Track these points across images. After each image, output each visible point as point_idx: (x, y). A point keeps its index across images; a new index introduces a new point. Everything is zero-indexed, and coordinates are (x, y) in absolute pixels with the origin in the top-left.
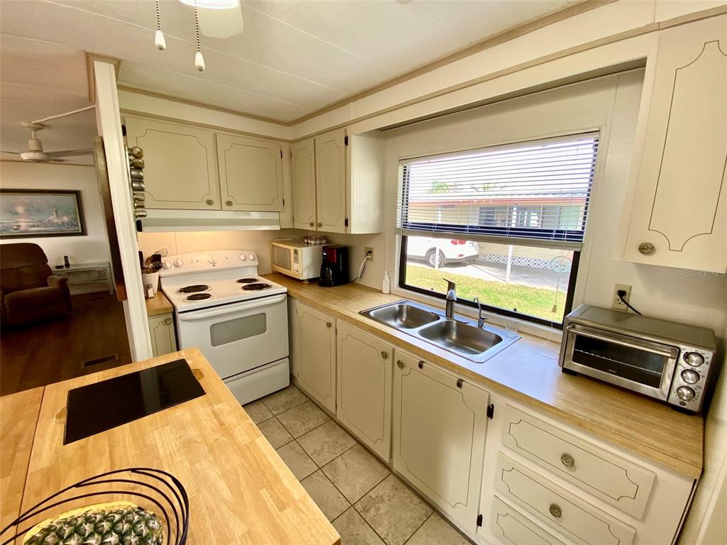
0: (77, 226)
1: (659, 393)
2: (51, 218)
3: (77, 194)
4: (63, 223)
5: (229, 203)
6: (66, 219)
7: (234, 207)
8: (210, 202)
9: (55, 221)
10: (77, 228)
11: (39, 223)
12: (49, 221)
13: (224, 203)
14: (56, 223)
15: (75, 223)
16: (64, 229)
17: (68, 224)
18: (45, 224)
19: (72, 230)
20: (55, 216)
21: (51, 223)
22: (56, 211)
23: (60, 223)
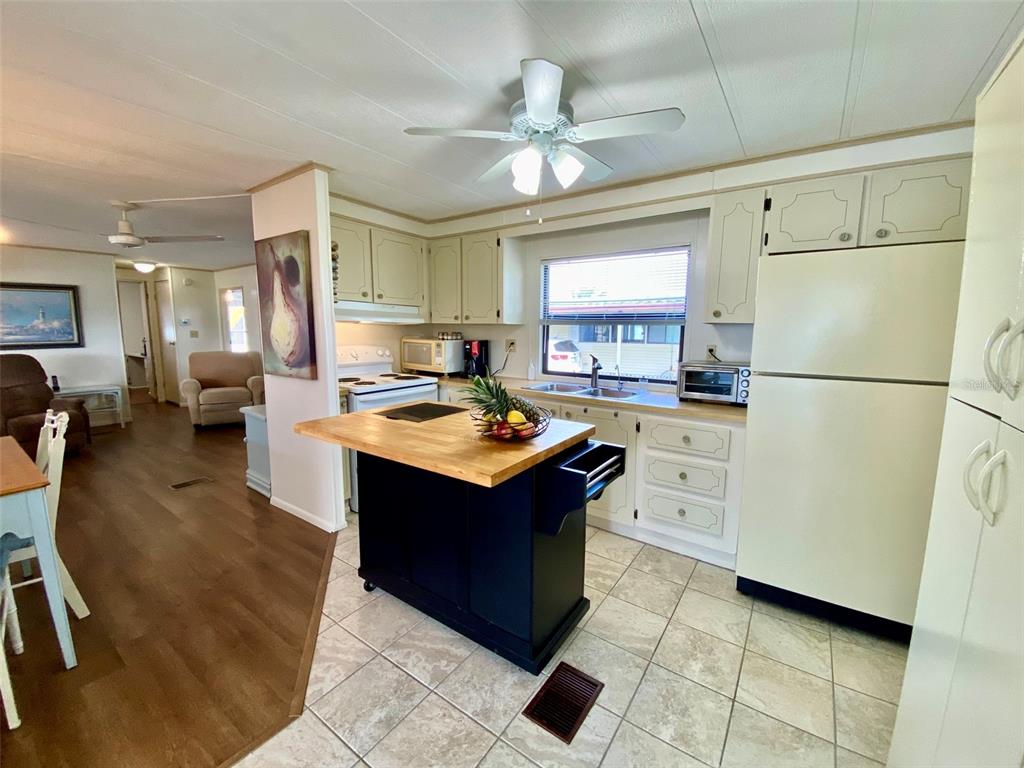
0: (72, 334)
1: (731, 399)
2: (36, 322)
3: (74, 290)
4: (52, 331)
5: (380, 296)
6: (56, 324)
7: (384, 300)
8: (365, 295)
9: (41, 327)
10: (71, 337)
11: (18, 330)
12: (33, 327)
13: (376, 297)
14: (43, 330)
15: (69, 330)
16: (52, 338)
17: (59, 332)
18: (27, 331)
19: (63, 340)
20: (41, 319)
21: (34, 330)
22: (43, 314)
23: (47, 330)
